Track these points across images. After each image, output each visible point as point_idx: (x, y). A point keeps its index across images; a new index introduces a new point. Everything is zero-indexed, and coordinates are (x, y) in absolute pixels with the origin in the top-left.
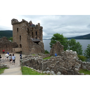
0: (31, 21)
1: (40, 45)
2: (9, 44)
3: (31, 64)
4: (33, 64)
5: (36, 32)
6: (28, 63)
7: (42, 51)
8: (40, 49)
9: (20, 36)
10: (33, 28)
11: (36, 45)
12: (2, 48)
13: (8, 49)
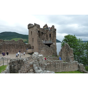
0: (46, 24)
1: (52, 48)
2: (23, 45)
3: (19, 65)
4: (21, 64)
5: (50, 35)
6: (16, 63)
7: (53, 53)
8: (51, 51)
9: (33, 38)
10: (47, 31)
11: (47, 47)
12: (17, 49)
13: (22, 50)
